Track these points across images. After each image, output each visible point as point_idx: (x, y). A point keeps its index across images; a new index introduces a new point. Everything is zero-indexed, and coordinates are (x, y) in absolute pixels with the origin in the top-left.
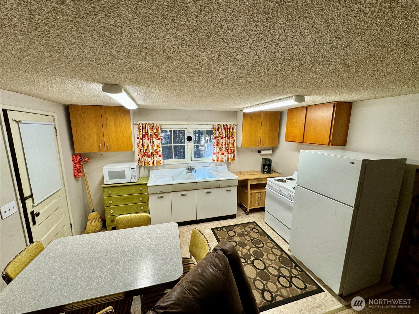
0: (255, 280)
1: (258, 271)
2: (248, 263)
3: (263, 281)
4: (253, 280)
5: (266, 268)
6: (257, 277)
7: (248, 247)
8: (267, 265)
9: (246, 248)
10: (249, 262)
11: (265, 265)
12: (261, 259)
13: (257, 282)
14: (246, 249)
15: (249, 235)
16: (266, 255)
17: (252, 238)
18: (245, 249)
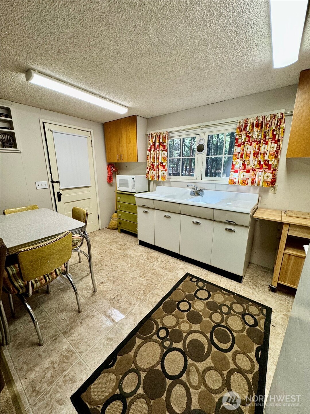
0: (137, 371)
1: (159, 367)
2: (163, 343)
3: (141, 386)
4: (133, 367)
5: (176, 379)
6: (144, 370)
7: (196, 327)
8: (184, 378)
9: (193, 325)
10: (167, 344)
11: (181, 374)
12: (190, 361)
13: (133, 376)
14: (190, 327)
15: (225, 316)
16: (209, 365)
17: (223, 324)
18: (190, 325)
